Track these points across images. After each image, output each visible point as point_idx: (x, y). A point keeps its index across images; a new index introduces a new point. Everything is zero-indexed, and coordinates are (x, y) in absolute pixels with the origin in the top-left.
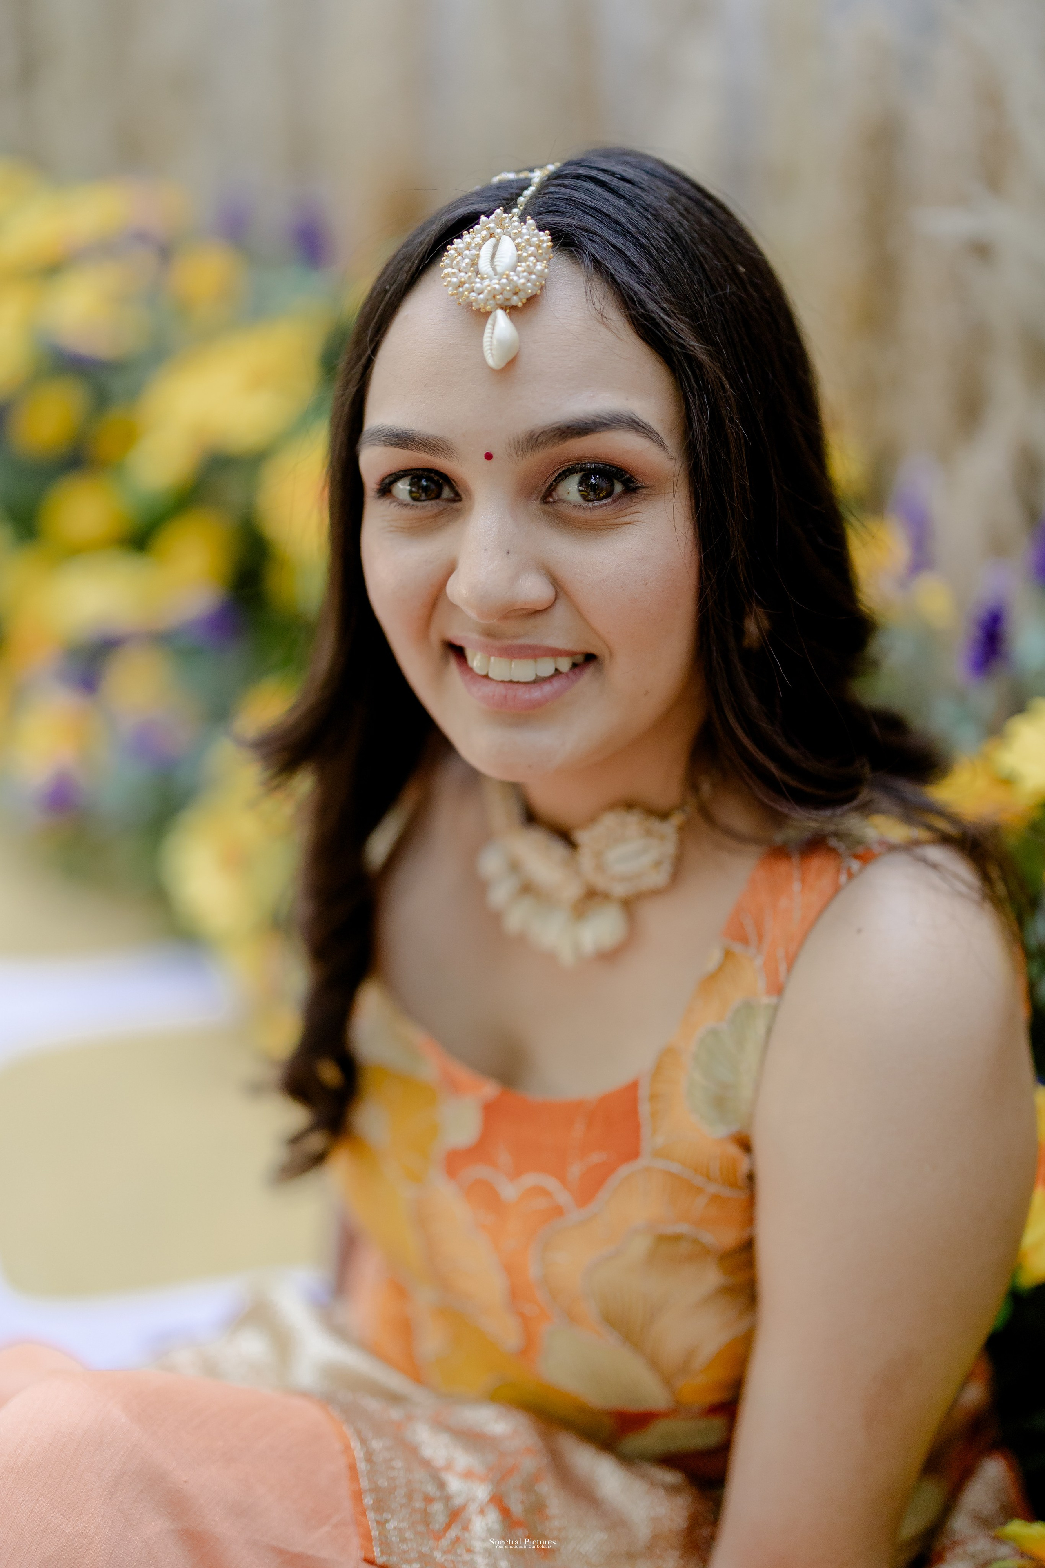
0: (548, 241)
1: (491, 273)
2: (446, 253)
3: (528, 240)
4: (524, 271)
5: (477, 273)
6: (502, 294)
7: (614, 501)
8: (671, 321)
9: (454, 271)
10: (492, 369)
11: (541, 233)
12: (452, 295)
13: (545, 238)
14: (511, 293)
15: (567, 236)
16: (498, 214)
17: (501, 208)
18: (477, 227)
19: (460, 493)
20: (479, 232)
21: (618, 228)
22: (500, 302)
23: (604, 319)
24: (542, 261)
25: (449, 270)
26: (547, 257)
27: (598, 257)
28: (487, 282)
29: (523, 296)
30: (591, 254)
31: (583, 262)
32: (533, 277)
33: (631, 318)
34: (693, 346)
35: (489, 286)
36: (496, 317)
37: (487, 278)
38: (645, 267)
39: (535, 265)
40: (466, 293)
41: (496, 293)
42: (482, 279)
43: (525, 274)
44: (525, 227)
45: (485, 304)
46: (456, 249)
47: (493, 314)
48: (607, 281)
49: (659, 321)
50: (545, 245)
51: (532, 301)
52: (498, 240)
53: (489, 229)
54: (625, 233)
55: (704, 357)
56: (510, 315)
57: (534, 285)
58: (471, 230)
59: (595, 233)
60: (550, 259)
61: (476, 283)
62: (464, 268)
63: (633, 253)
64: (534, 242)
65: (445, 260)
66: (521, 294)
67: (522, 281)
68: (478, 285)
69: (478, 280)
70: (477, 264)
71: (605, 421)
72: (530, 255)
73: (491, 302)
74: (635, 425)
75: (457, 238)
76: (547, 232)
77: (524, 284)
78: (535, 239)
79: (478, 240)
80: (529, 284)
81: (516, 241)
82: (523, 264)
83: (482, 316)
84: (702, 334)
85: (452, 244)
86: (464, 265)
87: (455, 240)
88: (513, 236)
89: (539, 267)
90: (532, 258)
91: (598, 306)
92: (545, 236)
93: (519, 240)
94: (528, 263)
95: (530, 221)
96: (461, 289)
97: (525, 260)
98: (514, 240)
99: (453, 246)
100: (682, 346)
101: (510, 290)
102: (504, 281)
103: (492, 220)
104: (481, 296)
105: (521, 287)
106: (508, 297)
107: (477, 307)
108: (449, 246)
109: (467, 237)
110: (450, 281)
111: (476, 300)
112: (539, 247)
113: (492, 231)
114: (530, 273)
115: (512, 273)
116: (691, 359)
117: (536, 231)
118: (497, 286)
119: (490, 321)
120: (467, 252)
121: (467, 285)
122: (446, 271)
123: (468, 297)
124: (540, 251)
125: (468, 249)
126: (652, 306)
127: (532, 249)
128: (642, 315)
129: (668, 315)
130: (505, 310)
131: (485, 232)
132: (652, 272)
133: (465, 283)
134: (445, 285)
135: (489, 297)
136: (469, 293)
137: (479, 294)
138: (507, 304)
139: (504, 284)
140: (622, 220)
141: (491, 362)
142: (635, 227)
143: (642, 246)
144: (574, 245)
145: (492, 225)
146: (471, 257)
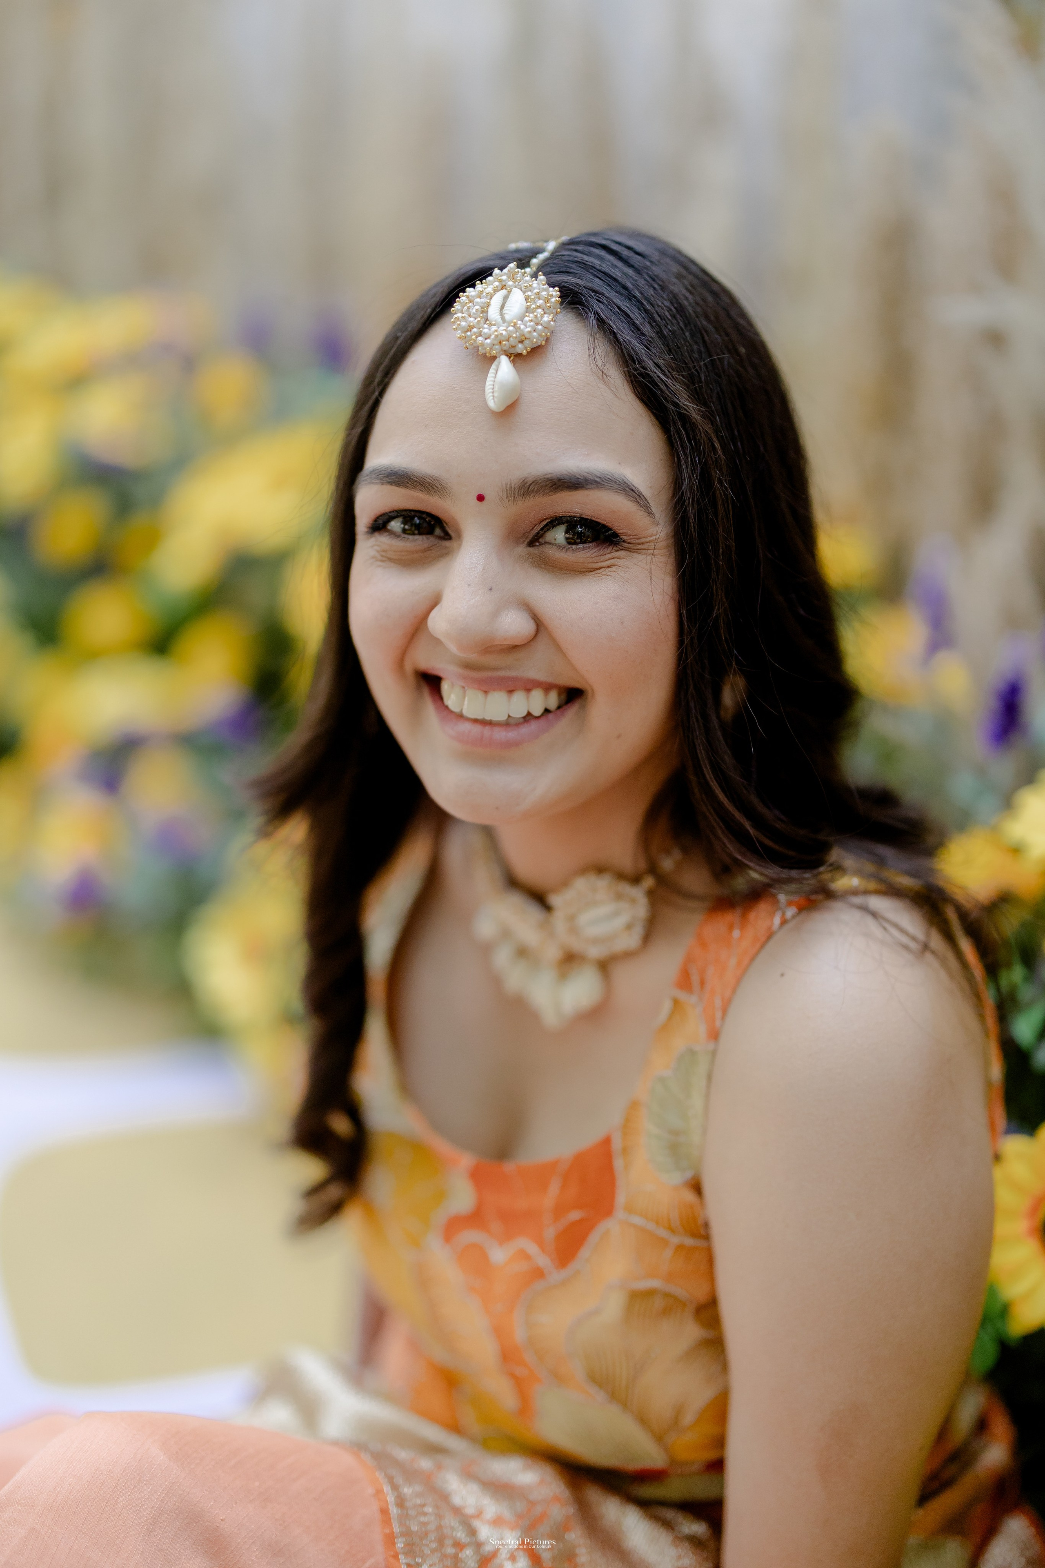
0: (556, 296)
1: (500, 320)
2: (458, 299)
3: (538, 293)
4: (531, 321)
5: (487, 320)
6: (508, 340)
8: (669, 381)
9: (463, 315)
10: (493, 409)
11: (551, 289)
12: (460, 338)
13: (554, 294)
14: (517, 341)
15: (575, 294)
16: (511, 268)
17: (515, 263)
18: (490, 278)
19: (451, 532)
20: (492, 283)
21: (623, 291)
22: (505, 348)
23: (605, 376)
24: (550, 314)
25: (460, 315)
26: (554, 311)
27: (602, 315)
28: (494, 328)
29: (528, 345)
30: (596, 313)
31: (588, 321)
32: (540, 327)
33: (630, 376)
34: (687, 406)
35: (496, 331)
36: (499, 363)
37: (494, 325)
38: (647, 329)
39: (542, 316)
40: (474, 337)
41: (503, 338)
42: (491, 325)
43: (532, 323)
44: (536, 282)
45: (491, 349)
46: (468, 297)
47: (498, 359)
48: (610, 340)
49: (656, 379)
50: (553, 300)
51: (536, 351)
52: (509, 292)
53: (501, 281)
54: (630, 297)
55: (698, 417)
56: (513, 362)
57: (540, 335)
58: (484, 281)
59: (603, 294)
60: (557, 313)
61: (484, 328)
62: (474, 313)
63: (637, 317)
64: (543, 296)
65: (457, 306)
66: (527, 342)
67: (529, 329)
68: (486, 331)
69: (486, 326)
70: (487, 312)
71: (596, 479)
72: (539, 307)
73: (497, 347)
74: (625, 489)
75: (469, 287)
76: (557, 288)
77: (530, 332)
78: (544, 293)
79: (490, 289)
80: (535, 334)
81: (526, 294)
82: (531, 315)
83: (487, 360)
84: (697, 396)
85: (464, 292)
86: (474, 311)
87: (468, 289)
88: (523, 289)
89: (546, 318)
90: (540, 310)
91: (599, 363)
92: (555, 292)
93: (529, 293)
94: (535, 314)
95: (541, 277)
96: (469, 333)
97: (533, 311)
98: (524, 293)
99: (465, 294)
100: (676, 405)
101: (516, 337)
102: (511, 328)
103: (505, 273)
104: (488, 341)
105: (527, 336)
106: (513, 344)
107: (483, 352)
108: (461, 294)
109: (479, 287)
110: (459, 324)
111: (482, 345)
112: (547, 300)
113: (504, 283)
114: (537, 324)
115: (519, 322)
116: (684, 418)
117: (547, 286)
118: (504, 333)
119: (494, 366)
120: (478, 300)
121: (475, 330)
122: (456, 316)
123: (475, 341)
124: (548, 305)
125: (480, 297)
126: (650, 364)
127: (541, 302)
128: (641, 374)
129: (665, 375)
130: (510, 357)
131: (497, 283)
132: (653, 335)
133: (474, 328)
134: (454, 329)
135: (496, 342)
136: (476, 337)
137: (486, 339)
138: (512, 351)
139: (511, 331)
140: (629, 285)
141: (491, 404)
142: (641, 293)
143: (646, 311)
144: (581, 303)
145: (504, 278)
146: (482, 305)
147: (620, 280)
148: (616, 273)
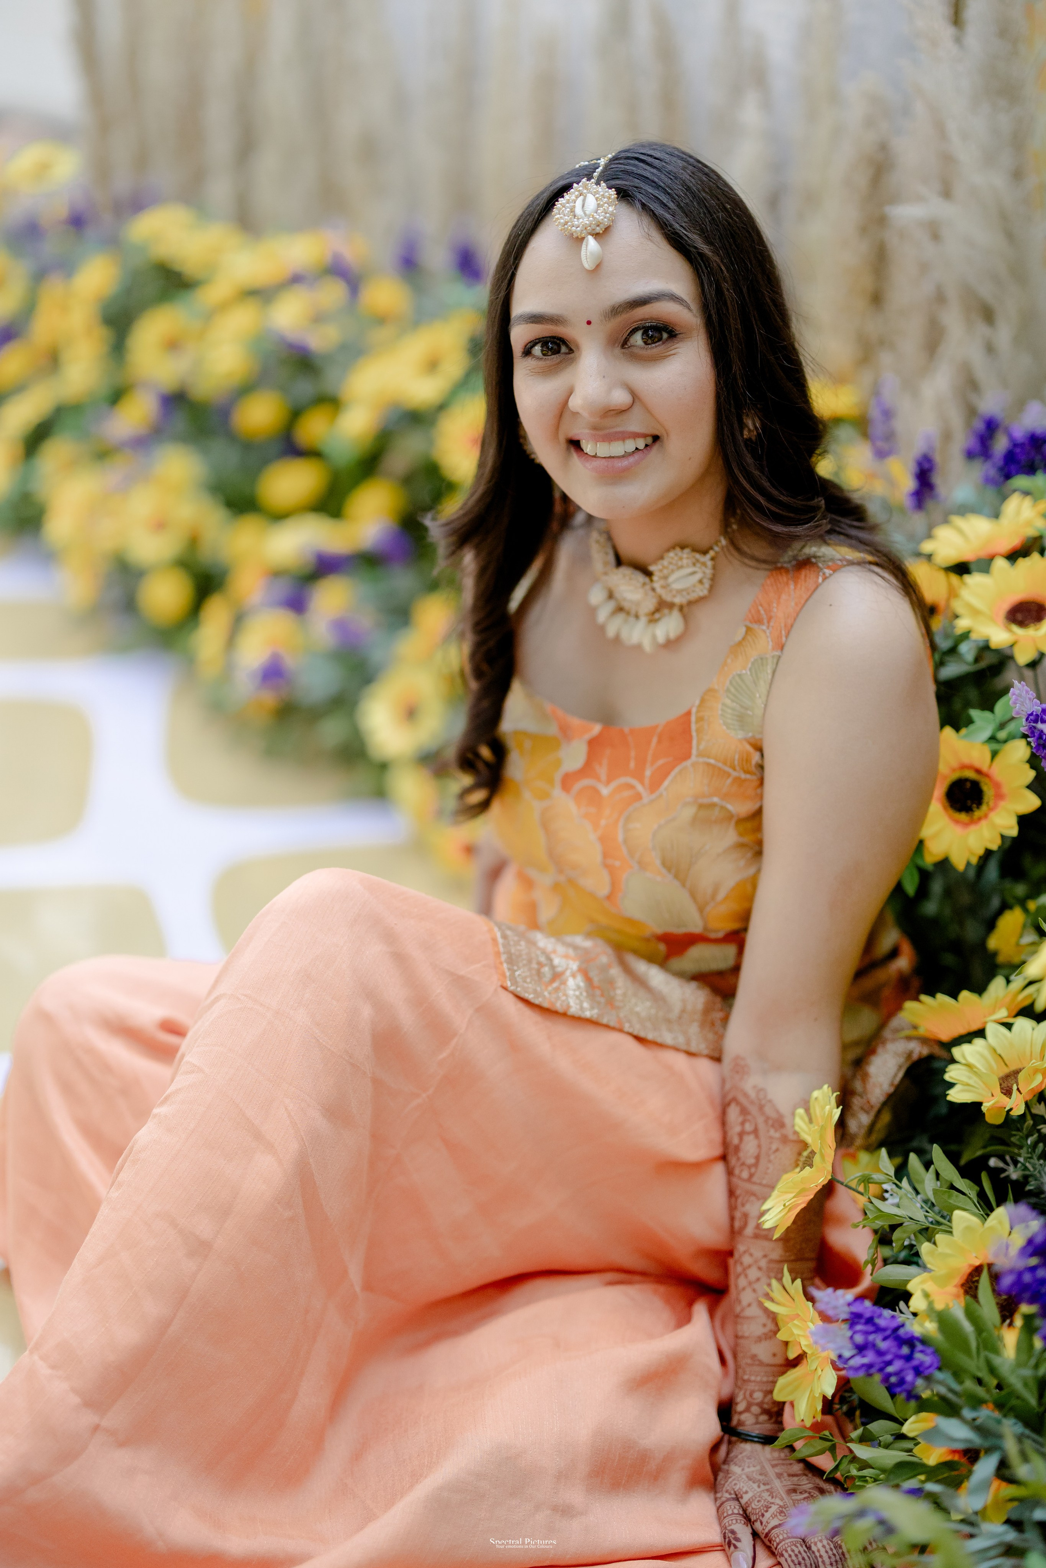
0: (614, 195)
1: (583, 215)
2: (555, 207)
3: (603, 195)
4: (602, 212)
5: (575, 216)
6: (590, 226)
7: (663, 343)
8: (689, 234)
9: (561, 216)
10: (589, 271)
11: (610, 190)
12: (561, 230)
13: (613, 193)
14: (595, 226)
15: (625, 191)
16: (584, 182)
17: (586, 178)
18: (572, 190)
19: (572, 348)
20: (573, 193)
21: (653, 184)
22: (589, 231)
23: (650, 237)
24: (612, 206)
25: (558, 216)
26: (614, 203)
27: (643, 201)
28: (581, 220)
29: (603, 227)
30: (640, 201)
31: (635, 205)
32: (608, 215)
33: (666, 235)
34: (702, 247)
35: (582, 222)
36: (588, 240)
37: (581, 218)
38: (671, 205)
39: (608, 208)
40: (569, 228)
41: (587, 226)
42: (578, 219)
43: (603, 214)
44: (600, 188)
45: (581, 233)
46: (561, 204)
47: (586, 239)
48: (650, 215)
49: (682, 234)
50: (613, 197)
51: (607, 229)
52: (585, 197)
53: (579, 191)
54: (658, 187)
55: (710, 253)
56: (595, 238)
57: (609, 220)
58: (569, 192)
59: (641, 188)
60: (616, 205)
61: (575, 221)
62: (567, 214)
63: (664, 198)
64: (606, 196)
65: (555, 210)
66: (602, 226)
67: (602, 217)
68: (576, 223)
69: (575, 220)
70: (574, 211)
71: (655, 296)
72: (605, 203)
73: (584, 231)
74: (673, 298)
75: (561, 198)
76: (613, 189)
77: (602, 219)
78: (607, 194)
79: (573, 197)
80: (606, 220)
81: (596, 196)
82: (601, 209)
83: (580, 240)
84: (708, 241)
85: (558, 201)
86: (567, 212)
87: (560, 199)
88: (593, 194)
89: (611, 209)
90: (606, 205)
91: (646, 230)
92: (613, 192)
93: (597, 196)
94: (604, 207)
95: (603, 184)
96: (566, 226)
97: (602, 206)
98: (594, 196)
99: (559, 203)
100: (696, 248)
101: (595, 224)
102: (591, 219)
103: (581, 186)
104: (578, 229)
105: (601, 222)
106: (594, 228)
107: (576, 236)
108: (557, 203)
109: (567, 196)
110: (559, 222)
111: (575, 232)
112: (609, 198)
113: (581, 192)
114: (606, 213)
115: (595, 214)
116: (702, 255)
117: (607, 189)
118: (587, 222)
119: (584, 243)
120: (568, 205)
121: (569, 223)
122: (556, 217)
123: (570, 230)
124: (611, 200)
125: (568, 203)
126: (677, 226)
127: (606, 199)
128: (672, 233)
129: (687, 231)
130: (593, 236)
131: (577, 193)
132: (675, 208)
133: (568, 222)
134: (557, 225)
135: (583, 229)
136: (571, 228)
137: (577, 228)
138: (594, 232)
139: (591, 221)
140: (656, 180)
141: (586, 266)
142: (664, 184)
143: (669, 194)
144: (630, 196)
145: (581, 188)
146: (570, 208)
147: (650, 177)
148: (648, 175)
